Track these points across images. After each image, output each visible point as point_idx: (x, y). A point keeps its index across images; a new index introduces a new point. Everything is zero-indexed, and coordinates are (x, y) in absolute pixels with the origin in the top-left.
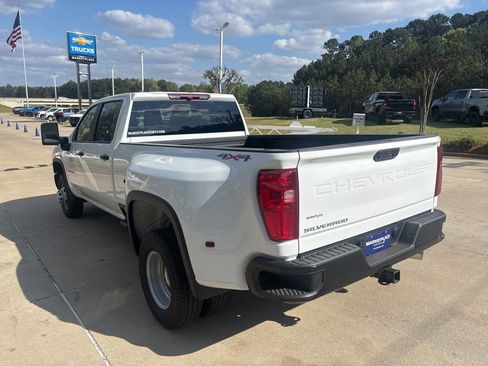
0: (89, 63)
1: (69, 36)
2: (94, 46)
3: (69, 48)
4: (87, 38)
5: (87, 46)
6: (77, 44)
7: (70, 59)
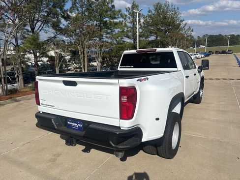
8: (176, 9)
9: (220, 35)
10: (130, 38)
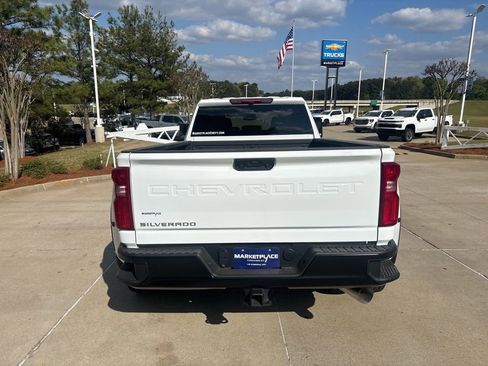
0: (337, 66)
1: (323, 43)
2: (344, 51)
3: (322, 54)
4: (340, 43)
5: (338, 51)
6: (330, 50)
7: (322, 64)
8: (169, 24)
9: (227, 82)
10: (72, 75)
